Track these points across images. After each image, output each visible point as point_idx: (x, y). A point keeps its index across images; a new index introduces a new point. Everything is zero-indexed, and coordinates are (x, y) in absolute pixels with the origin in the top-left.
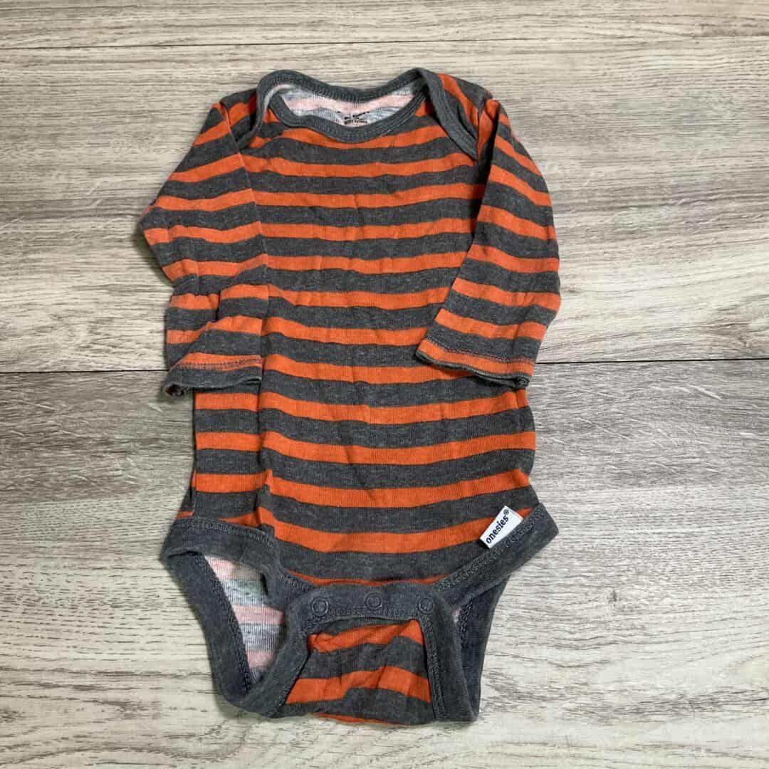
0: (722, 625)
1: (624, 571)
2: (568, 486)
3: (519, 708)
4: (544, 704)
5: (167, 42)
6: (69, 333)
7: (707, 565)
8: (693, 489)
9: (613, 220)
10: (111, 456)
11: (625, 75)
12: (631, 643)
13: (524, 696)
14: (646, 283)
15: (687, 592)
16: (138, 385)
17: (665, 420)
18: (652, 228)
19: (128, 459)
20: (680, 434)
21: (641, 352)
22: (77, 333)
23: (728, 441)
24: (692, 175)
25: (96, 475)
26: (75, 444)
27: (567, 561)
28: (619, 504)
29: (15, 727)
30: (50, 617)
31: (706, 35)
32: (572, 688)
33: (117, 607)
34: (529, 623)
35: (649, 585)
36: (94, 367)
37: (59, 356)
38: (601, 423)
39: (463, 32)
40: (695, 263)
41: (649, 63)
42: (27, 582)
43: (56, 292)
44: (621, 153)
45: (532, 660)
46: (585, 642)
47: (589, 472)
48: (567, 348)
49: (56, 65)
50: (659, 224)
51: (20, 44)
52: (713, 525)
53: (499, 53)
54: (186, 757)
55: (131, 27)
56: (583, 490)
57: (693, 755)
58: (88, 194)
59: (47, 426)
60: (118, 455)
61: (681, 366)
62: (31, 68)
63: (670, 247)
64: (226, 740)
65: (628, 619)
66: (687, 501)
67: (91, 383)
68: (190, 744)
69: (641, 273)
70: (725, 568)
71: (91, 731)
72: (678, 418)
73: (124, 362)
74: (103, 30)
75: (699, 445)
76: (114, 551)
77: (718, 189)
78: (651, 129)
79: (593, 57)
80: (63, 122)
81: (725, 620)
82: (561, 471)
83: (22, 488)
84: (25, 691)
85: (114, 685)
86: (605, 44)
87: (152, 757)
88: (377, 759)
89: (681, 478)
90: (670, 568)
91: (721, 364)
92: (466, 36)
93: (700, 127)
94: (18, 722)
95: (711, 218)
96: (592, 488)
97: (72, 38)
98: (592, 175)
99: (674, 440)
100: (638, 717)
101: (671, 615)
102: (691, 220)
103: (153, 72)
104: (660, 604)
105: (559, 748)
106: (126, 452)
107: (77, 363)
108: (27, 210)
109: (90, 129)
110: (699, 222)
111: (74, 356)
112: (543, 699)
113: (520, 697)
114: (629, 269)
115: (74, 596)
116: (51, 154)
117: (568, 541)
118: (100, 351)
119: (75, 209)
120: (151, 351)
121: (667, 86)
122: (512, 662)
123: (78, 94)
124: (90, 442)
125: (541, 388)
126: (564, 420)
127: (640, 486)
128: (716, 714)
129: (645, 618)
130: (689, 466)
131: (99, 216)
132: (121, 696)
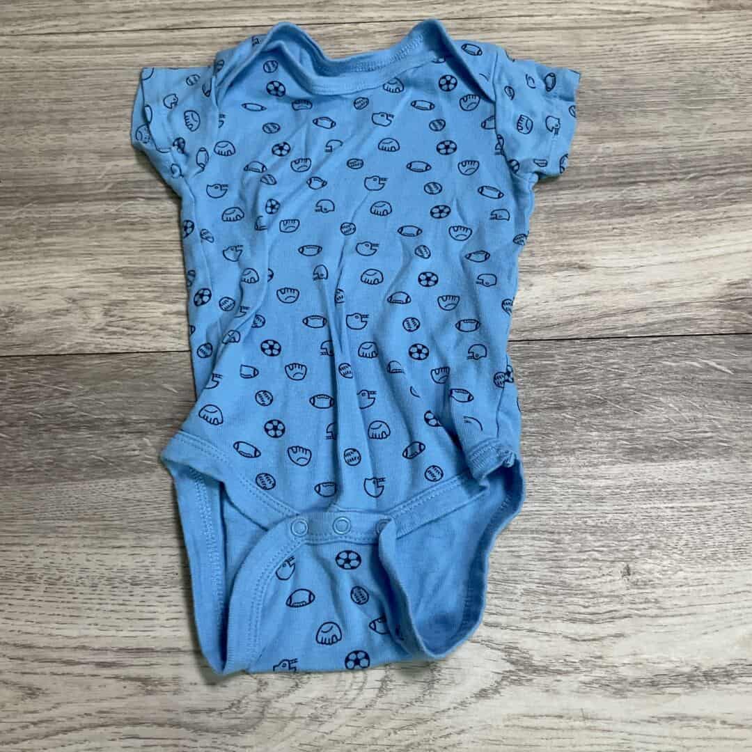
0: (735, 598)
1: (637, 546)
2: (581, 462)
3: (534, 681)
4: (559, 677)
5: (174, 25)
6: (84, 316)
7: (721, 538)
8: (705, 464)
9: (622, 196)
10: (128, 436)
11: (632, 50)
12: (645, 616)
13: (539, 670)
14: (656, 258)
15: (700, 566)
16: (153, 366)
17: (677, 395)
18: (660, 203)
19: (145, 439)
20: (692, 408)
21: (652, 327)
22: (92, 316)
23: (740, 415)
24: (701, 150)
25: (113, 455)
26: (92, 425)
27: (579, 535)
28: (631, 478)
29: (39, 704)
30: (71, 596)
31: (712, 9)
32: (588, 661)
33: (136, 585)
34: (543, 597)
35: (662, 559)
36: (109, 348)
37: (74, 338)
38: (612, 398)
39: (469, 10)
40: (705, 237)
41: (656, 38)
42: (48, 561)
43: (71, 275)
44: (629, 129)
45: (547, 634)
46: (600, 617)
47: (601, 448)
48: (576, 324)
49: (66, 50)
50: (668, 199)
51: (29, 30)
52: (726, 498)
53: (505, 30)
54: (207, 731)
55: (139, 11)
56: (595, 465)
57: (709, 727)
58: (100, 177)
59: (64, 408)
60: (134, 436)
61: (692, 341)
62: (41, 53)
63: (679, 222)
64: (246, 714)
65: (642, 593)
66: (699, 476)
67: (108, 364)
68: (211, 719)
69: (650, 248)
70: (738, 541)
71: (113, 706)
72: (689, 392)
73: (138, 344)
74: (111, 15)
75: (710, 419)
76: (132, 530)
77: (726, 163)
78: (658, 104)
79: (599, 33)
80: (73, 107)
81: (737, 593)
82: (573, 446)
83: (42, 470)
84: (48, 668)
85: (135, 662)
86: (611, 20)
87: (173, 732)
88: (395, 733)
89: (693, 453)
90: (684, 542)
91: (731, 338)
92: (472, 13)
93: (708, 102)
94: (41, 698)
95: (720, 193)
96: (604, 463)
97: (80, 23)
98: (600, 150)
99: (686, 414)
100: (652, 689)
101: (685, 589)
102: (700, 194)
103: (160, 55)
104: (673, 577)
105: (575, 721)
106: (142, 433)
107: (93, 346)
108: (41, 194)
109: (100, 113)
110: (707, 196)
111: (89, 339)
112: (559, 672)
113: (535, 670)
114: (639, 244)
115: (94, 574)
116: (62, 139)
117: (580, 516)
118: (114, 333)
119: (88, 193)
120: (166, 332)
121: (673, 61)
122: (528, 636)
123: (88, 78)
124: (107, 423)
125: (552, 365)
126: (575, 396)
127: (652, 460)
128: (730, 686)
129: (660, 592)
130: (701, 440)
131: (111, 199)
132: (143, 672)
